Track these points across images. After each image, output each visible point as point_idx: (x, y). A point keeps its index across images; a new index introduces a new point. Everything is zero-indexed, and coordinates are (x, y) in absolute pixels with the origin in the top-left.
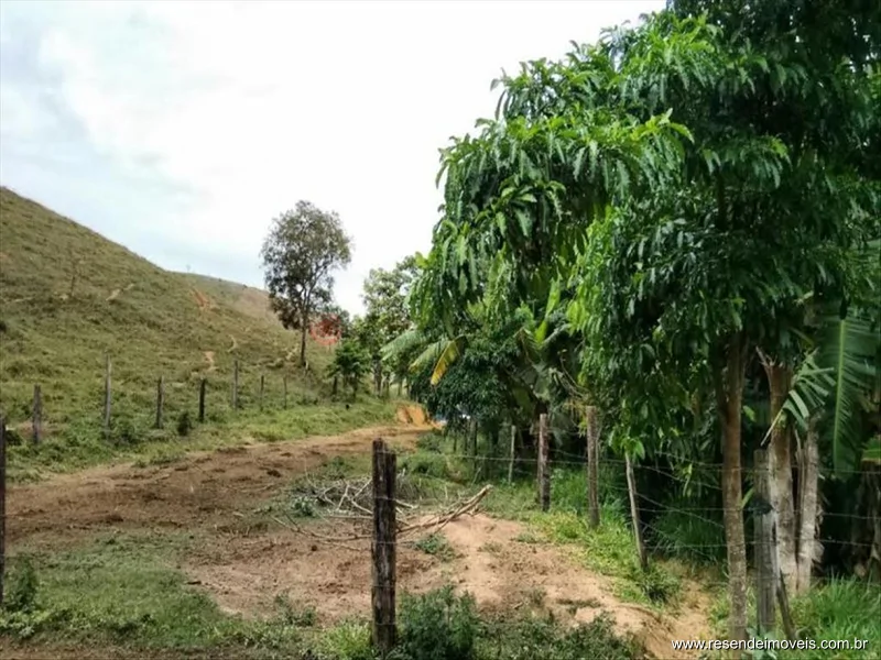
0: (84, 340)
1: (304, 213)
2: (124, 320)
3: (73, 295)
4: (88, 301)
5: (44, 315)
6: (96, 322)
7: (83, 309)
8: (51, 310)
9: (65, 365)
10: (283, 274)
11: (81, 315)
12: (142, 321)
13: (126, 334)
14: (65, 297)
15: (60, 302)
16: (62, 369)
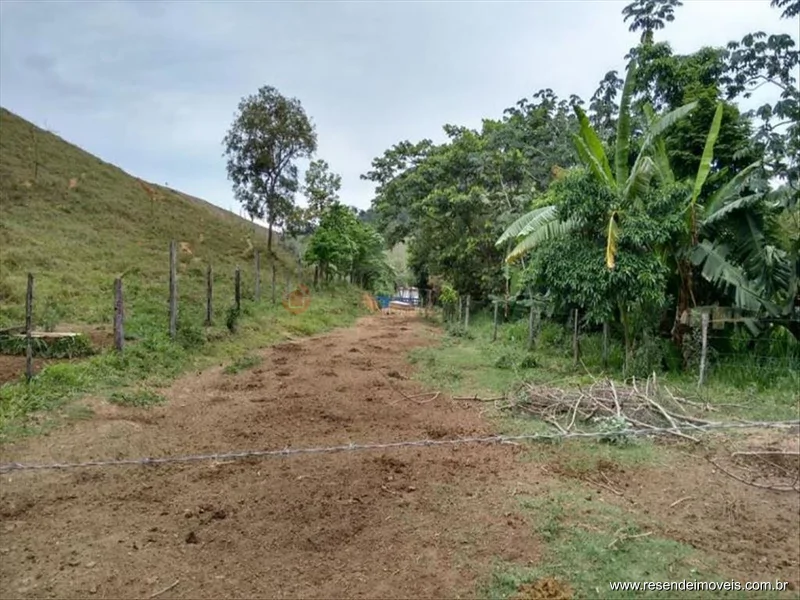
0: (63, 230)
1: (268, 99)
2: (94, 209)
3: (37, 181)
4: (52, 188)
5: (12, 203)
6: (67, 212)
7: (50, 198)
8: (17, 198)
9: (59, 257)
10: (248, 162)
11: (49, 204)
12: (110, 210)
13: (100, 223)
14: (28, 185)
15: (25, 190)
16: (58, 261)
